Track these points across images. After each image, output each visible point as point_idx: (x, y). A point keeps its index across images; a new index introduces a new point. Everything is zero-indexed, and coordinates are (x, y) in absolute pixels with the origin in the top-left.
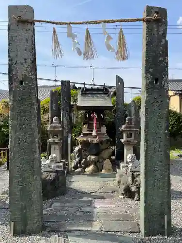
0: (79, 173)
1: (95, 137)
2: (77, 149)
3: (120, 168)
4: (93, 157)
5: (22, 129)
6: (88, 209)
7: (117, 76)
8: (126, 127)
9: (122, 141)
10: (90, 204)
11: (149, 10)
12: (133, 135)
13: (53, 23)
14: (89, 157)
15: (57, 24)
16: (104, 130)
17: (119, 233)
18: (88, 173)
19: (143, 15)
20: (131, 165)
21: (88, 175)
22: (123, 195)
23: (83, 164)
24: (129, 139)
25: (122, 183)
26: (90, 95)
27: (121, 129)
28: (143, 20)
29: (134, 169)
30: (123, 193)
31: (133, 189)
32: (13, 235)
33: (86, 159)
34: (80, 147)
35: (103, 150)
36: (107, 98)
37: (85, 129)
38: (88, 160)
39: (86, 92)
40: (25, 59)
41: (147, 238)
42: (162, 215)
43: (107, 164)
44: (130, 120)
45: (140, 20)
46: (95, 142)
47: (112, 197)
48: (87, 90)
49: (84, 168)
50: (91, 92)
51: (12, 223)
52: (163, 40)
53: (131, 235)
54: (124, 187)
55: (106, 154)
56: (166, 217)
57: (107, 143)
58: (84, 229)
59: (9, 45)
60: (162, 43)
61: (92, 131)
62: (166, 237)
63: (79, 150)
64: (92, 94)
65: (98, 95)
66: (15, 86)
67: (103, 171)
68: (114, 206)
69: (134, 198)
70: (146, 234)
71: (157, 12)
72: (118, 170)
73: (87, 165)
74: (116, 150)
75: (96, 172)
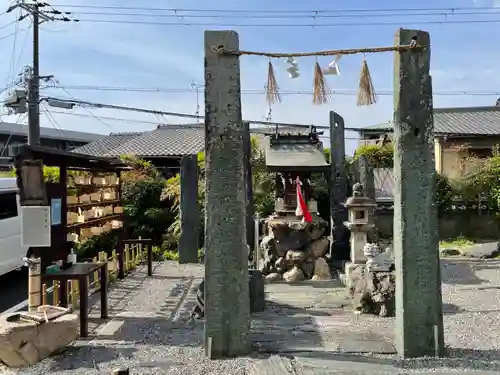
0: (273, 281)
1: (300, 218)
2: (266, 240)
3: (344, 272)
4: (297, 254)
5: (223, 202)
6: (310, 327)
7: (331, 112)
8: (355, 201)
9: (348, 224)
10: (309, 321)
11: (404, 35)
12: (367, 214)
13: (268, 55)
14: (289, 253)
15: (273, 56)
16: (313, 206)
17: (366, 355)
18: (288, 281)
19: (395, 42)
20: (370, 261)
21: (291, 283)
22: (359, 309)
23: (278, 266)
24: (359, 222)
25: (357, 289)
26: (286, 147)
27: (345, 205)
28: (396, 49)
29: (376, 268)
30: (360, 305)
31: (377, 298)
32: (212, 359)
33: (284, 257)
34: (271, 235)
35: (314, 240)
36: (316, 150)
37: (280, 205)
38: (288, 257)
39: (279, 140)
40: (229, 105)
41: (408, 359)
42: (429, 325)
43: (321, 265)
44: (360, 189)
45: (391, 49)
46: (299, 227)
47: (340, 313)
48: (281, 137)
49: (282, 273)
50: (286, 141)
51: (210, 339)
52: (425, 76)
53: (384, 356)
54: (361, 295)
55: (318, 248)
56: (436, 327)
57: (320, 229)
58: (312, 349)
59: (206, 86)
60: (423, 80)
61: (295, 208)
62: (437, 357)
63: (271, 242)
64: (288, 144)
65: (300, 147)
66: (214, 143)
67: (314, 278)
68: (348, 324)
69: (377, 314)
70: (406, 355)
71: (415, 38)
72: (341, 276)
73: (286, 268)
74: (332, 242)
75: (303, 280)
